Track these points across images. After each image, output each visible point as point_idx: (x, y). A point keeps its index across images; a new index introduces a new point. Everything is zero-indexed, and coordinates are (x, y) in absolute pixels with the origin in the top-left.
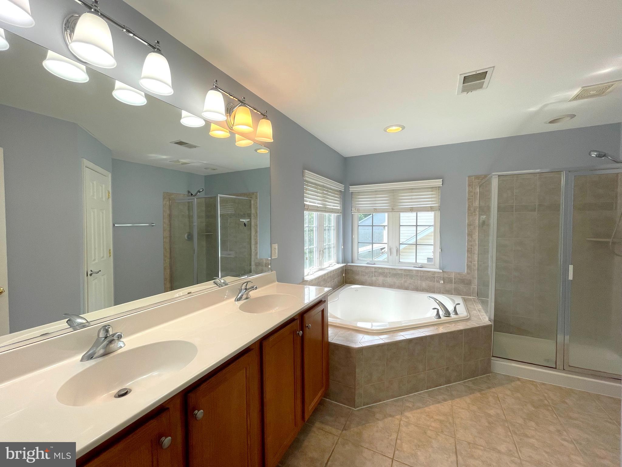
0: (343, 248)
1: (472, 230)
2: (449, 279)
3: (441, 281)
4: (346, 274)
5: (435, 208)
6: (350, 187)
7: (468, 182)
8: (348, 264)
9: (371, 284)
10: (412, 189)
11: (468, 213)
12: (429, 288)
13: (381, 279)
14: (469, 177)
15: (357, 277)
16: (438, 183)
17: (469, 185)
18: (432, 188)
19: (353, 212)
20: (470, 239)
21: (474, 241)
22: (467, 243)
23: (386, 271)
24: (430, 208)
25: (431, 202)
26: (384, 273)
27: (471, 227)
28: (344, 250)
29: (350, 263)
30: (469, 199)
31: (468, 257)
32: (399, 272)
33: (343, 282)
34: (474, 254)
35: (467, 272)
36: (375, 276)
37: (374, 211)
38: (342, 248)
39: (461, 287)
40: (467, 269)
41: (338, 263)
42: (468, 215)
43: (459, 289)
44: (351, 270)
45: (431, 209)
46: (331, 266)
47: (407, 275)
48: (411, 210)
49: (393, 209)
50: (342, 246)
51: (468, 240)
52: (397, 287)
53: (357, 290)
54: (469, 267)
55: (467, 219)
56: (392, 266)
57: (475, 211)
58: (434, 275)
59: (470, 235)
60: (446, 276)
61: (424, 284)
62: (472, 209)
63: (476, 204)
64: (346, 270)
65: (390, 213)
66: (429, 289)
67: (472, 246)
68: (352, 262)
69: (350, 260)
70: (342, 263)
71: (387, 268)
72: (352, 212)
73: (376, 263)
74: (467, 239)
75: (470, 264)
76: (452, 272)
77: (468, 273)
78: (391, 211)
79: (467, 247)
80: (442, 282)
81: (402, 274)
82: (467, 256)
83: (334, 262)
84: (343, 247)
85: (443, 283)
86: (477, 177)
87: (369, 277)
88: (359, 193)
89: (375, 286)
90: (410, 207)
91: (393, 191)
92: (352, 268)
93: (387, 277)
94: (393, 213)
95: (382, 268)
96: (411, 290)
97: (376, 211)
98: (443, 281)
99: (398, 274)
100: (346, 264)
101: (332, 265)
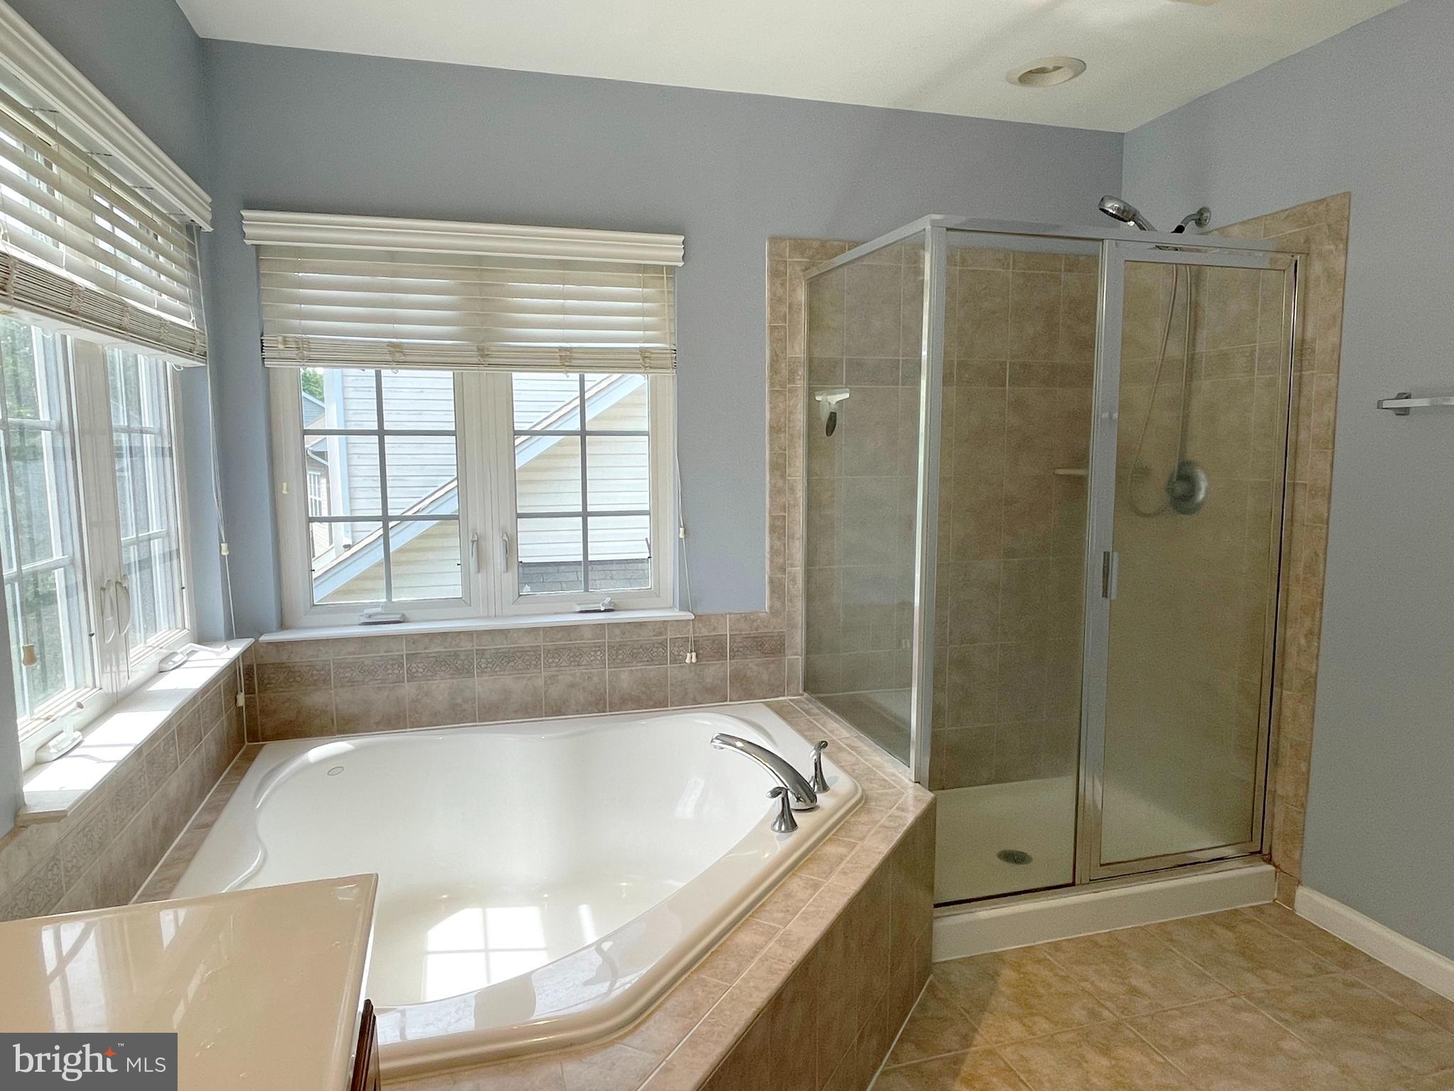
0: (225, 553)
1: (785, 450)
2: (714, 641)
3: (689, 655)
4: (249, 690)
5: (658, 359)
6: (245, 213)
7: (771, 260)
8: (264, 638)
9: (395, 721)
10: (564, 265)
11: (772, 385)
12: (643, 689)
13: (441, 688)
14: (774, 240)
15: (316, 699)
16: (667, 249)
17: (775, 274)
18: (644, 268)
19: (275, 354)
20: (780, 483)
21: (792, 490)
22: (770, 497)
23: (466, 645)
24: (638, 357)
25: (641, 333)
26: (456, 655)
27: (782, 435)
28: (234, 569)
29: (270, 632)
30: (773, 329)
31: (774, 552)
32: (526, 642)
33: (240, 735)
34: (792, 537)
35: (771, 608)
36: (412, 678)
37: (388, 358)
38: (222, 557)
39: (753, 665)
40: (771, 598)
41: (203, 638)
42: (772, 392)
43: (749, 673)
44: (279, 666)
45: (643, 361)
46: (171, 665)
47: (558, 651)
48: (565, 360)
49: (482, 352)
50: (224, 546)
51: (773, 486)
52: (516, 712)
53: (333, 765)
54: (777, 588)
55: (767, 406)
56: (488, 617)
57: (792, 372)
58: (661, 634)
59: (779, 466)
60: (705, 632)
61: (626, 679)
62: (785, 372)
63: (797, 349)
64: (249, 672)
65: (470, 374)
66: (643, 693)
67: (784, 508)
68: (282, 626)
69: (272, 615)
70: (231, 636)
71: (470, 634)
72: (266, 354)
73: (409, 614)
74: (770, 482)
75: (779, 576)
76: (724, 616)
77: (774, 612)
78: (475, 360)
79: (770, 513)
80: (691, 658)
81: (536, 649)
82: (772, 547)
83: (179, 642)
84: (229, 548)
85: (694, 660)
86: (799, 245)
87: (379, 688)
88: (299, 255)
89: (417, 724)
90: (561, 349)
91: (478, 265)
92: (284, 658)
93: (469, 673)
94: (485, 371)
95: (444, 635)
96: (578, 712)
97: (398, 357)
98: (694, 654)
99: (523, 651)
100: (250, 641)
101: (178, 659)
